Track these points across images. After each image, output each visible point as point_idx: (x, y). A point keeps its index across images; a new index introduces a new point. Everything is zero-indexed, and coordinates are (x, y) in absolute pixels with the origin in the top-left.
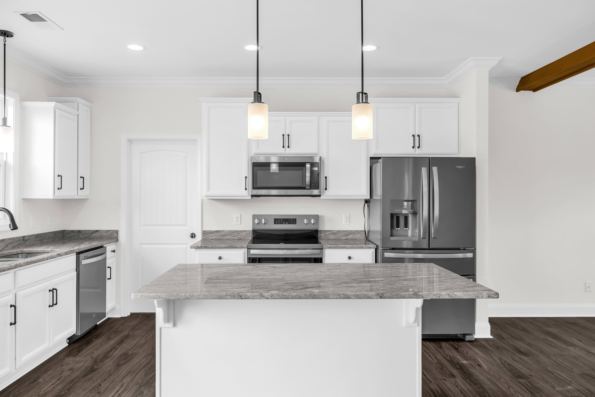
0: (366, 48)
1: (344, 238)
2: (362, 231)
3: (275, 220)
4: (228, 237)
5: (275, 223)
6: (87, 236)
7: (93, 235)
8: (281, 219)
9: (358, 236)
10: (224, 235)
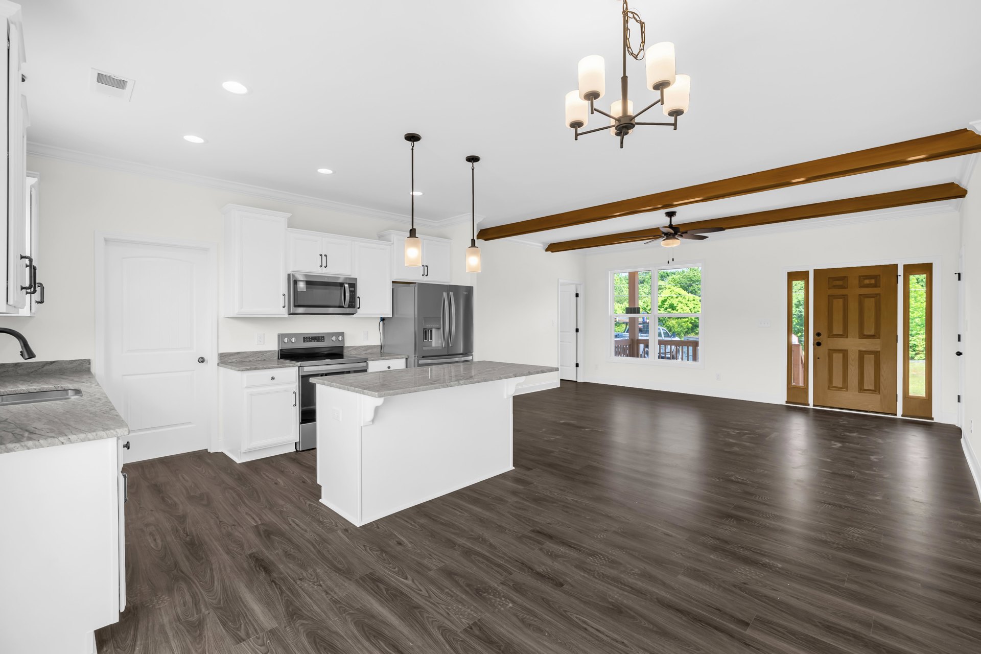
0: (415, 193)
1: (364, 353)
2: (378, 346)
3: (304, 338)
4: (251, 359)
5: (304, 342)
6: (33, 370)
7: (45, 368)
8: (309, 337)
9: (375, 350)
10: (246, 357)
